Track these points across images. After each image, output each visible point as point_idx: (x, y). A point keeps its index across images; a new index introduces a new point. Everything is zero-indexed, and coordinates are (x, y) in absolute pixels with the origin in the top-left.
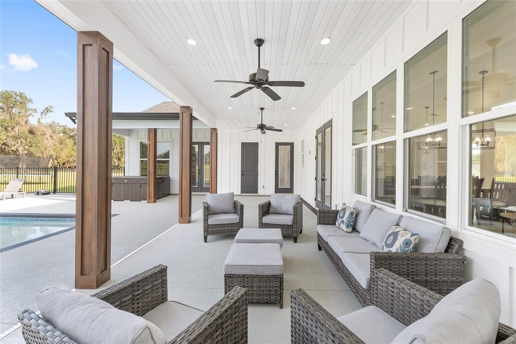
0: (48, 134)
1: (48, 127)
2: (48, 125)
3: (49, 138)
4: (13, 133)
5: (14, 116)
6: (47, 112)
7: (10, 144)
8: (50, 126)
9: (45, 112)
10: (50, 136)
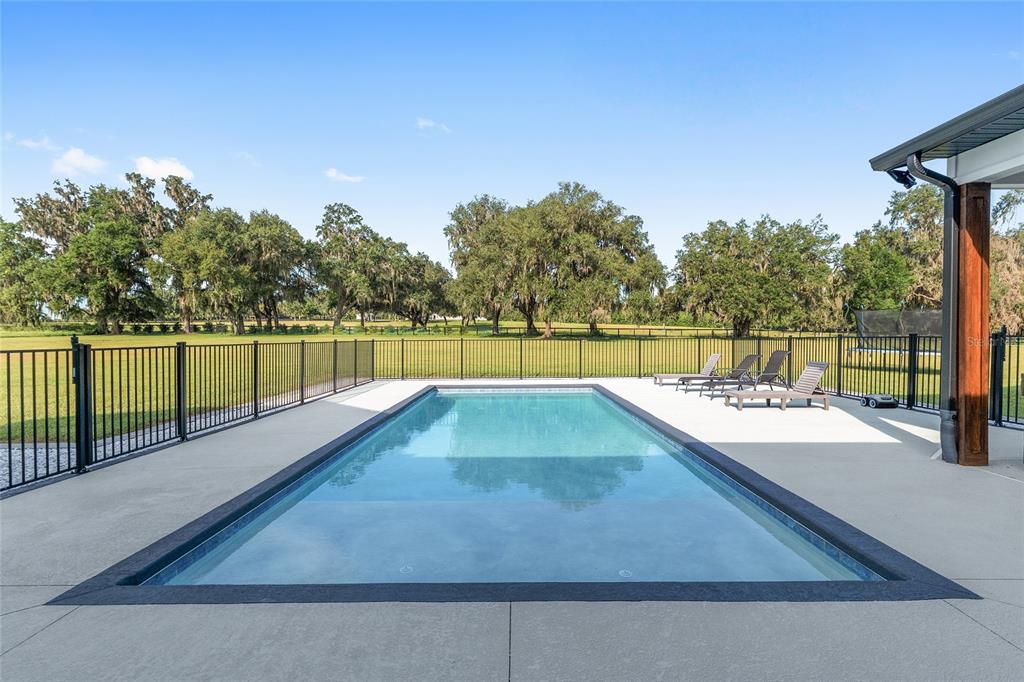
0: (1011, 257)
1: (1011, 241)
2: (1011, 234)
3: (1014, 266)
4: (935, 266)
5: (936, 232)
6: (1008, 205)
7: (930, 290)
8: (1016, 238)
9: (1003, 206)
10: (1017, 261)
